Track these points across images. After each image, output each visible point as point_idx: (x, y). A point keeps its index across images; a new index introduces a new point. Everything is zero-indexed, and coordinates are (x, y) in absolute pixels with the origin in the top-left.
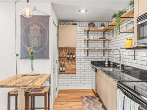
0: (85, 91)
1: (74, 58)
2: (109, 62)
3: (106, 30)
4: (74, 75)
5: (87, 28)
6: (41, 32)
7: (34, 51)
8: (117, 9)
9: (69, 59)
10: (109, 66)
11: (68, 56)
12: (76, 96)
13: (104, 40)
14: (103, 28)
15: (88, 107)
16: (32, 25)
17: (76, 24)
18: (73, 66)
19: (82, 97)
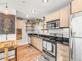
0: (26, 45)
1: (21, 33)
2: (34, 34)
3: (33, 23)
4: (21, 39)
5: (27, 22)
6: (11, 22)
7: (8, 31)
8: (39, 18)
9: (19, 33)
10: (34, 35)
11: (19, 32)
12: (23, 47)
13: (32, 27)
14: (32, 23)
15: (30, 49)
16: (6, 18)
17: (22, 20)
18: (21, 36)
19: (26, 47)
